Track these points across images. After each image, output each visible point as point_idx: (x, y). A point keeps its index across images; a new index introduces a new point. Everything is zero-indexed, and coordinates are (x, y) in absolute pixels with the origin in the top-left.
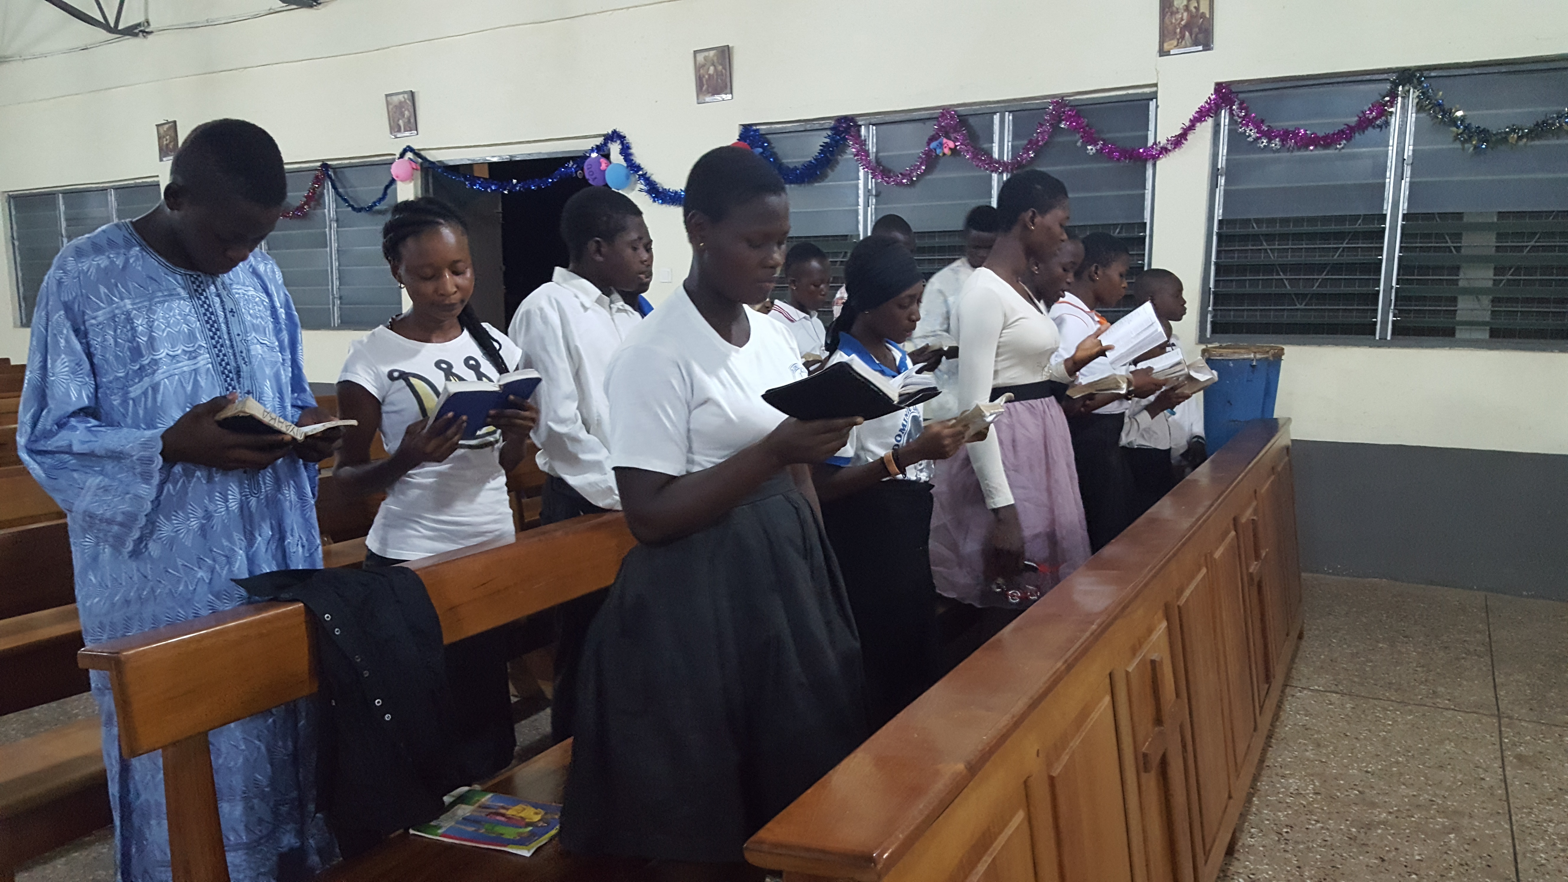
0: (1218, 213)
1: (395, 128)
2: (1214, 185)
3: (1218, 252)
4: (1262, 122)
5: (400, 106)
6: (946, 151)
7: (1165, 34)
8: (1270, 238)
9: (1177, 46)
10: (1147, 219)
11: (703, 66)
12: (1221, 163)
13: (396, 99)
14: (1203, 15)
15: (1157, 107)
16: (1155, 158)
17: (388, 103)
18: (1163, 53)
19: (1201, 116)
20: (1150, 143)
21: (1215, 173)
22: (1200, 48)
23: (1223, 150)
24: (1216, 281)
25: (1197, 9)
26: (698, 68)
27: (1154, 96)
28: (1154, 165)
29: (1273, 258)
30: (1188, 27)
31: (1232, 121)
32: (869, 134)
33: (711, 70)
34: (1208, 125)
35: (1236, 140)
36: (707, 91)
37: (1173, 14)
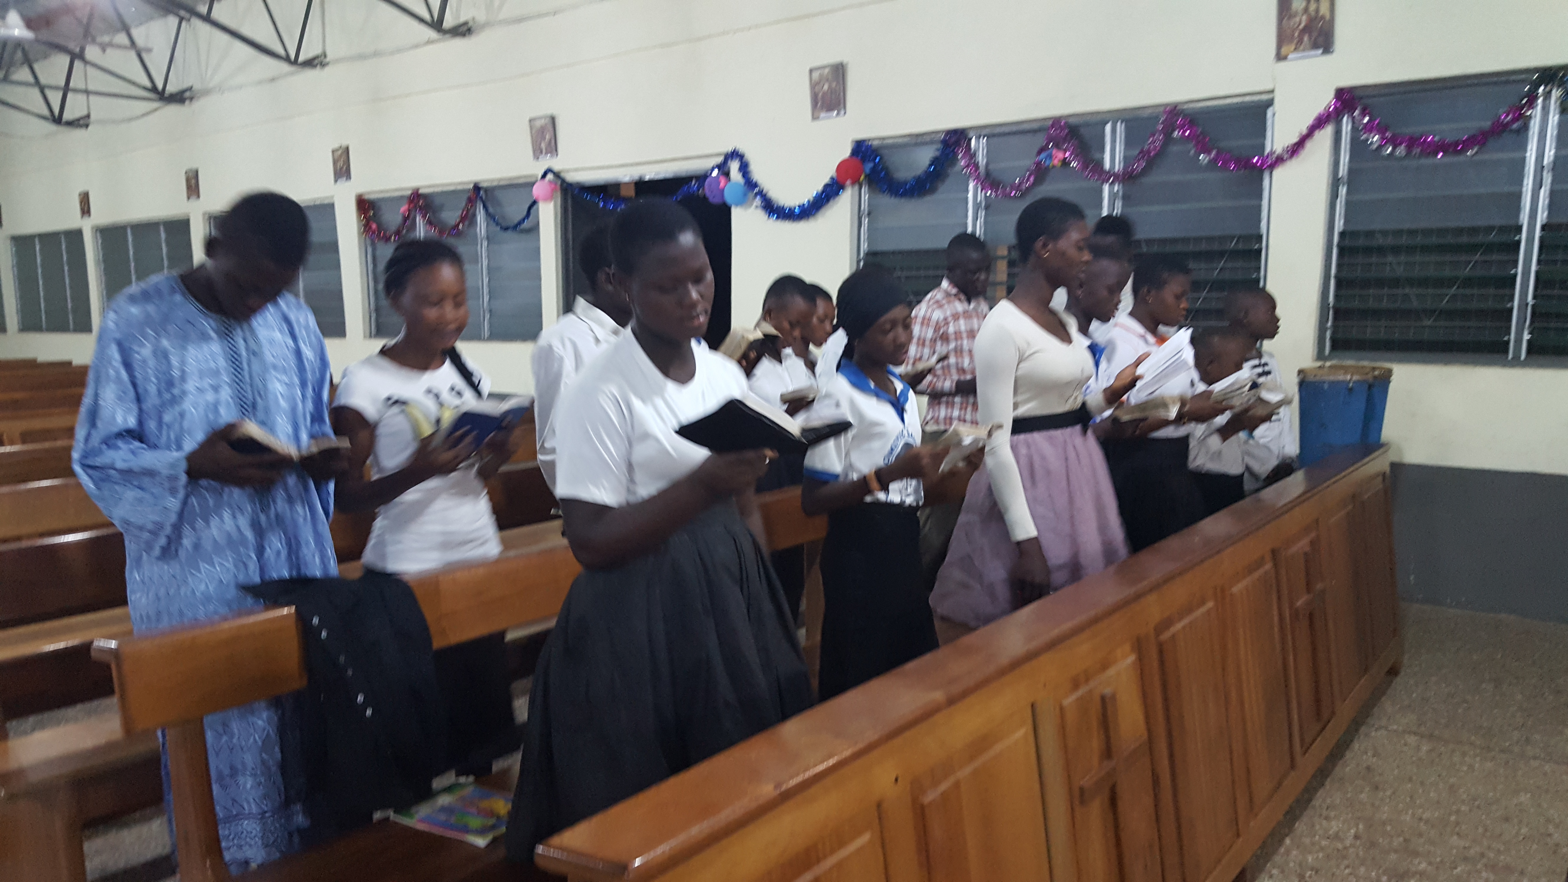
0: (1339, 225)
1: (538, 152)
2: (1334, 194)
3: (1339, 266)
4: (1387, 127)
5: (542, 129)
6: (1056, 162)
7: (1282, 39)
9: (1295, 51)
10: (1263, 230)
11: (817, 83)
12: (1343, 171)
13: (538, 124)
14: (1323, 18)
15: (1274, 114)
16: (1272, 167)
17: (531, 128)
18: (1280, 57)
19: (1319, 123)
20: (1267, 152)
21: (1335, 182)
22: (1320, 51)
23: (1344, 159)
24: (1336, 296)
25: (1317, 11)
26: (814, 86)
27: (1270, 103)
28: (1271, 175)
30: (1307, 29)
31: (1354, 128)
32: (979, 146)
33: (826, 87)
34: (1328, 132)
35: (1358, 147)
36: (822, 108)
37: (1291, 17)
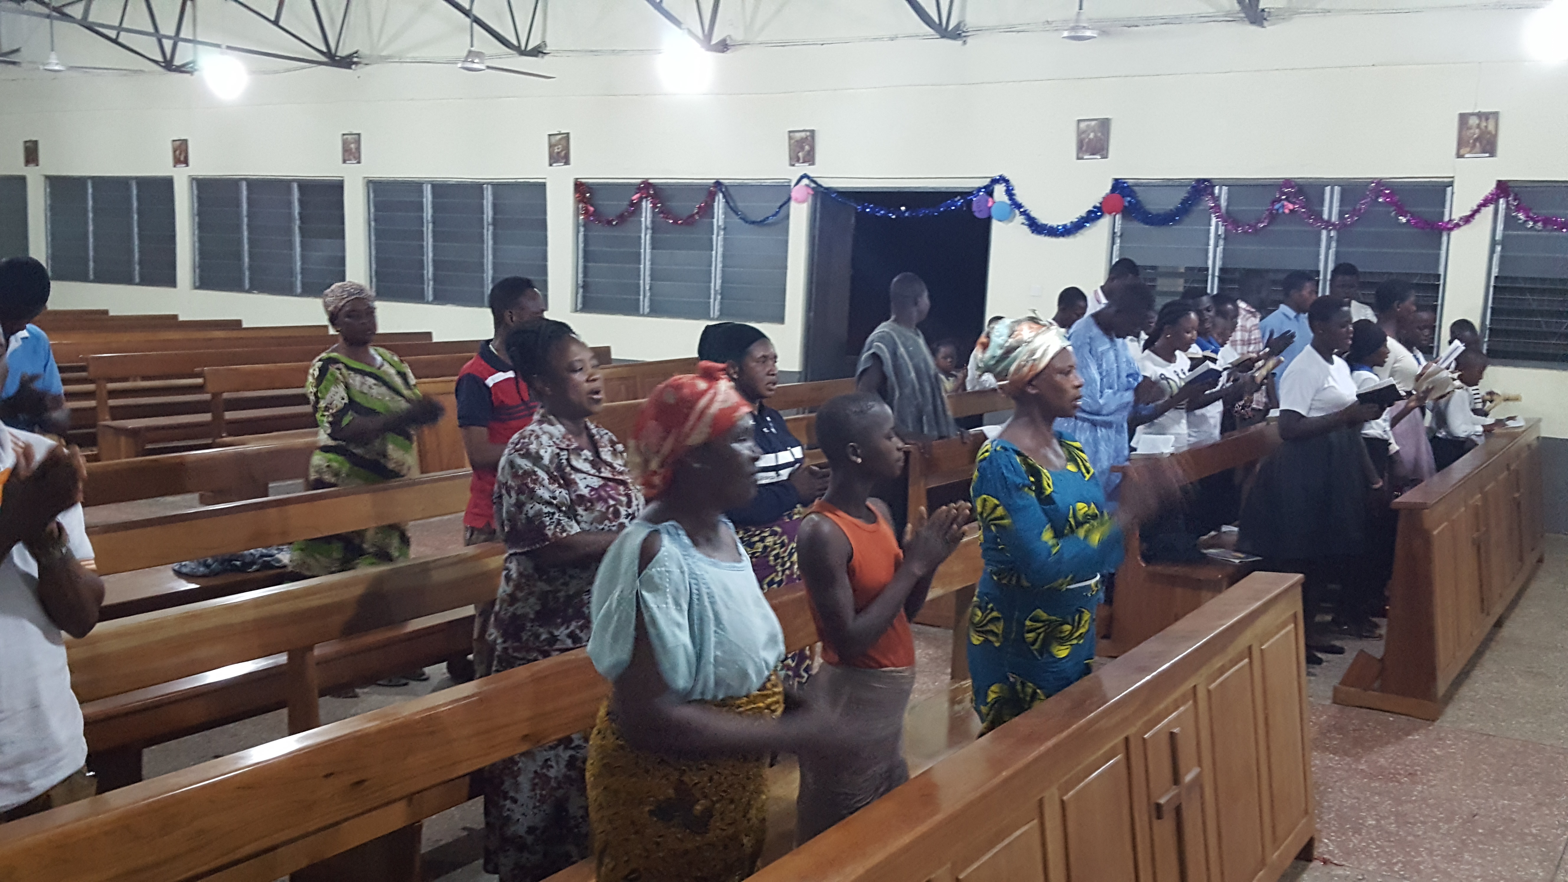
0: (1495, 272)
1: (794, 159)
2: (1492, 252)
3: (1494, 299)
4: (1530, 209)
5: (802, 141)
6: (1287, 211)
7: (1461, 143)
8: (1532, 291)
9: (1470, 152)
10: (1441, 272)
11: (1084, 132)
12: (1498, 237)
13: (798, 136)
14: (1489, 133)
15: (1453, 193)
16: (1451, 229)
17: (790, 138)
18: (1459, 156)
19: (1485, 203)
20: (1446, 219)
21: (1493, 243)
22: (1487, 155)
23: (1500, 227)
24: (1491, 320)
25: (1486, 127)
26: (1080, 133)
27: (1451, 184)
28: (1449, 235)
29: (1534, 306)
30: (1478, 139)
31: (1508, 207)
32: (1222, 193)
33: (1092, 136)
34: (1491, 208)
35: (1510, 221)
36: (1086, 152)
37: (1470, 128)
